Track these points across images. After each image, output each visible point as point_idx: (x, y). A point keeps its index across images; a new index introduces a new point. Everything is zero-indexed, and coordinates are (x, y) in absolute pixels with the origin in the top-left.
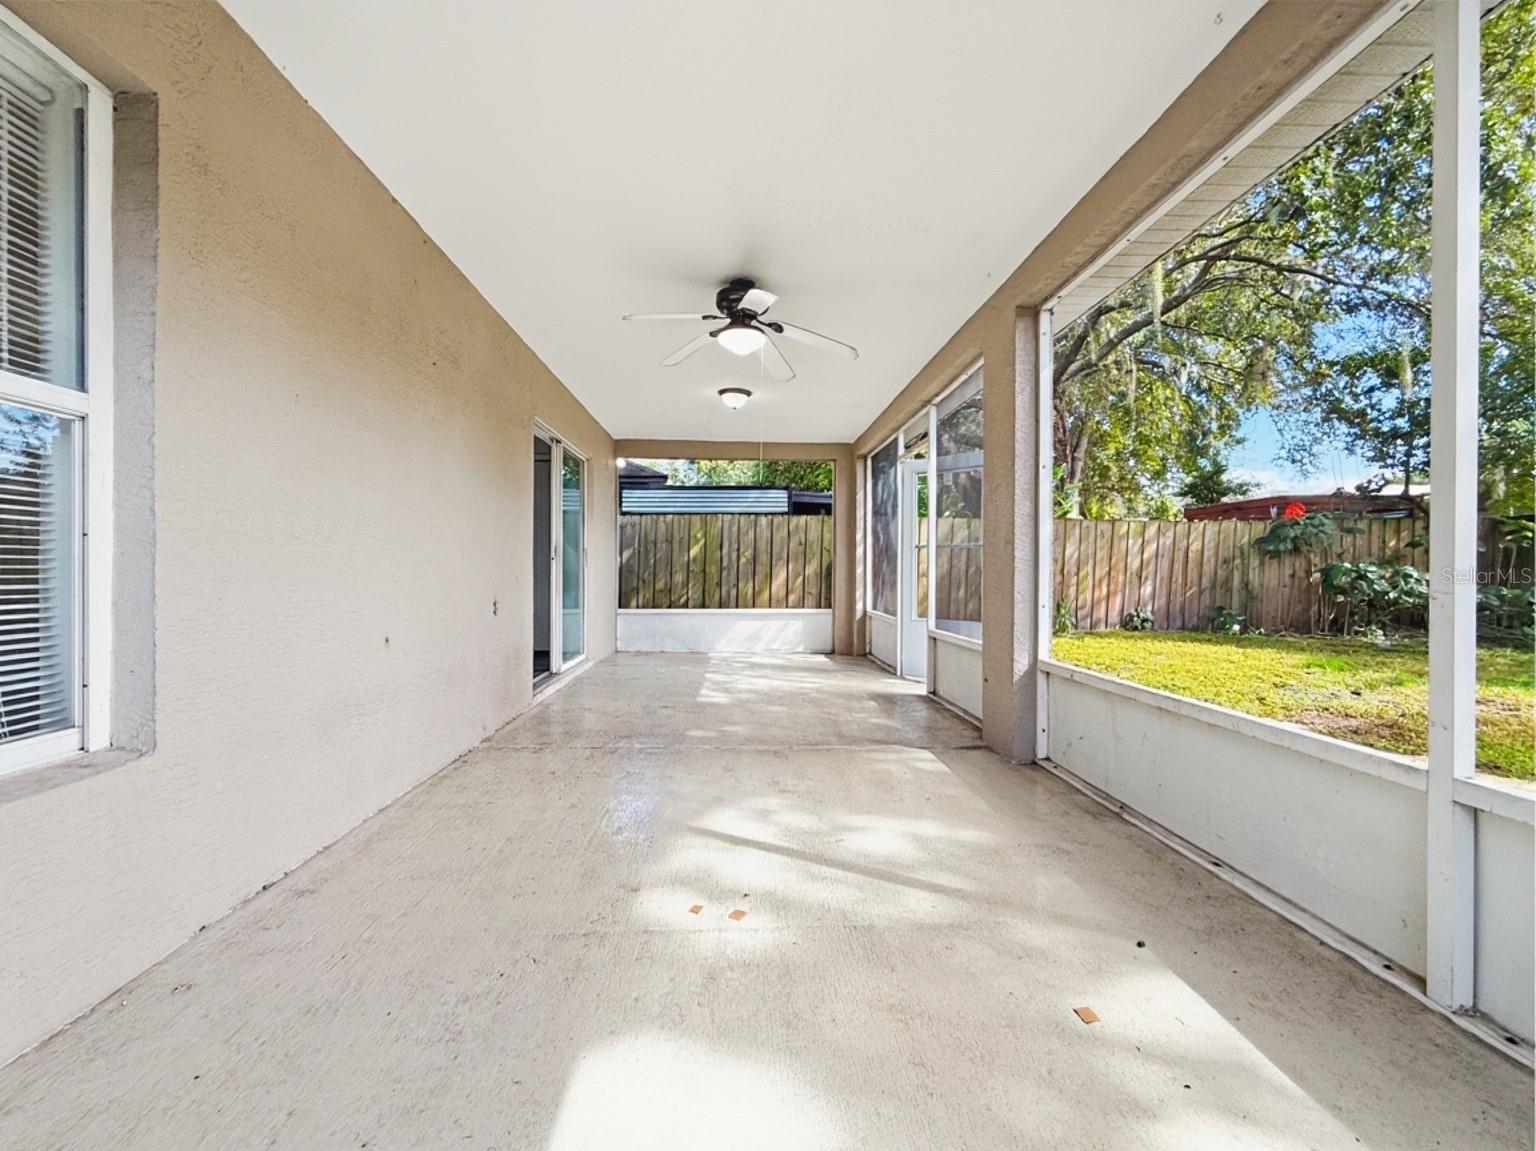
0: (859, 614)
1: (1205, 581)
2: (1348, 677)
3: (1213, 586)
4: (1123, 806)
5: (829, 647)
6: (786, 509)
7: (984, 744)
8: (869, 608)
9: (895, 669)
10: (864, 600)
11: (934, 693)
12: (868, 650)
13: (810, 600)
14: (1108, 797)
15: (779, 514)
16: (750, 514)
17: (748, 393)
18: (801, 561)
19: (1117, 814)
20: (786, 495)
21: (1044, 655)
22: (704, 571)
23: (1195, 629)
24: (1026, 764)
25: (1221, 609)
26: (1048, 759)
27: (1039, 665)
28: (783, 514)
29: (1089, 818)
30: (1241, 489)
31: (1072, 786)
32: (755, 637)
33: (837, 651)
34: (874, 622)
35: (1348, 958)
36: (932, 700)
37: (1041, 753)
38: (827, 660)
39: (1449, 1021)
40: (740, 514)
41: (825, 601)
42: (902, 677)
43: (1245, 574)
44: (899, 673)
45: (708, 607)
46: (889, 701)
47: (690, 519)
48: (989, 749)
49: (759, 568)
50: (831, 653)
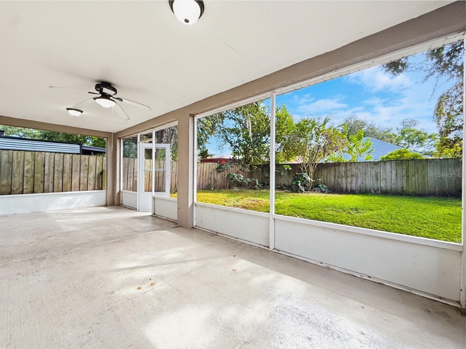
0: (118, 191)
1: (207, 178)
2: (235, 198)
3: (208, 179)
4: (217, 232)
5: (104, 203)
6: (79, 152)
7: (178, 225)
8: (122, 189)
9: (136, 209)
10: (120, 186)
11: (154, 214)
12: (121, 203)
13: (91, 187)
14: (213, 231)
15: (75, 154)
16: (60, 153)
17: (82, 112)
18: (86, 172)
19: (216, 234)
20: (79, 147)
21: (195, 201)
22: (34, 176)
23: (205, 189)
24: (191, 228)
25: (210, 184)
26: (196, 226)
27: (194, 203)
28: (78, 154)
29: (211, 237)
30: (211, 156)
31: (204, 231)
32: (70, 203)
33: (108, 205)
34: (123, 194)
35: (259, 247)
36: (155, 216)
37: (194, 225)
38: (106, 208)
39: (272, 251)
40: (56, 153)
41: (100, 187)
42: (139, 211)
43: (214, 176)
44: (138, 210)
45: (36, 193)
46: (142, 218)
47: (24, 153)
48: (180, 226)
49: (65, 175)
50: (106, 206)
